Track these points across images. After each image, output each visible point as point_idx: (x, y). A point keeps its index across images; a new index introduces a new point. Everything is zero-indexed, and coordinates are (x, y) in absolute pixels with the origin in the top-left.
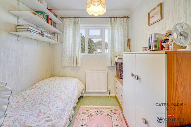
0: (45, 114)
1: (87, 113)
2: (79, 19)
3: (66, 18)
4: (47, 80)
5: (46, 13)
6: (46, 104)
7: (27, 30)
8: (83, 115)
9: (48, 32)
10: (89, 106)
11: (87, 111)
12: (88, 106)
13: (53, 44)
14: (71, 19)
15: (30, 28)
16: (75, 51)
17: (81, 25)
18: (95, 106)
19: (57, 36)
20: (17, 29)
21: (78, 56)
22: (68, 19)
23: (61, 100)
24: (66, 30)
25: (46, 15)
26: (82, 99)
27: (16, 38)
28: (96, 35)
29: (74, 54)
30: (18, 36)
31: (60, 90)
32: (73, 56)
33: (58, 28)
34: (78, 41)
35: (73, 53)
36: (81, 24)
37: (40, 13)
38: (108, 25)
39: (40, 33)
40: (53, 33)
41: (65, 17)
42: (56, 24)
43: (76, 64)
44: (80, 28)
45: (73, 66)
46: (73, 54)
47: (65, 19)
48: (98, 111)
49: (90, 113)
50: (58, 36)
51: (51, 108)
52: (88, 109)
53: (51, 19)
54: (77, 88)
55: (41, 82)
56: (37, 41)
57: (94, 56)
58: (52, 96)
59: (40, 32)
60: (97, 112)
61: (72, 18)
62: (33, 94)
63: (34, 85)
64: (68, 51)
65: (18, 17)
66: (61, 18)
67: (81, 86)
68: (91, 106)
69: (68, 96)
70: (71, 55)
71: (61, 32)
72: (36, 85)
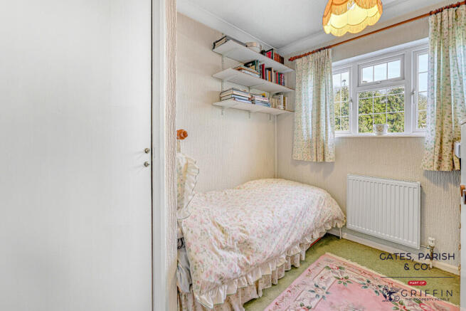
0: (241, 220)
1: (338, 271)
2: (330, 50)
3: (300, 57)
4: (263, 181)
5: (259, 60)
6: (248, 211)
7: (230, 96)
8: (326, 271)
9: (267, 94)
10: (349, 262)
11: (340, 268)
12: (345, 260)
13: (277, 116)
14: (310, 56)
15: (235, 92)
16: (318, 128)
17: (333, 64)
18: (364, 268)
19: (284, 98)
20: (221, 98)
21: (327, 138)
22: (304, 58)
23: (271, 215)
24: (301, 82)
25: (259, 64)
26: (336, 241)
27: (220, 111)
28: (385, 79)
29: (318, 134)
30: (222, 107)
31: (277, 201)
32: (314, 138)
33: (286, 82)
34: (326, 103)
35: (314, 131)
36: (333, 62)
37: (251, 64)
38: (427, 40)
39: (249, 99)
40: (277, 94)
41: (298, 55)
42: (281, 74)
43: (322, 156)
44: (331, 72)
45: (315, 160)
46: (314, 135)
47: (298, 61)
48: (368, 282)
49: (345, 275)
50: (286, 98)
51: (252, 217)
52: (343, 266)
53: (270, 69)
54: (315, 208)
55: (252, 182)
56: (249, 112)
57: (374, 138)
58: (261, 205)
59: (250, 97)
60: (366, 282)
61: (313, 52)
62: (237, 195)
63: (243, 183)
64: (304, 127)
65: (221, 80)
66: (290, 60)
67: (330, 209)
68: (355, 264)
69: (289, 214)
70: (311, 137)
71: (290, 90)
72: (245, 185)
